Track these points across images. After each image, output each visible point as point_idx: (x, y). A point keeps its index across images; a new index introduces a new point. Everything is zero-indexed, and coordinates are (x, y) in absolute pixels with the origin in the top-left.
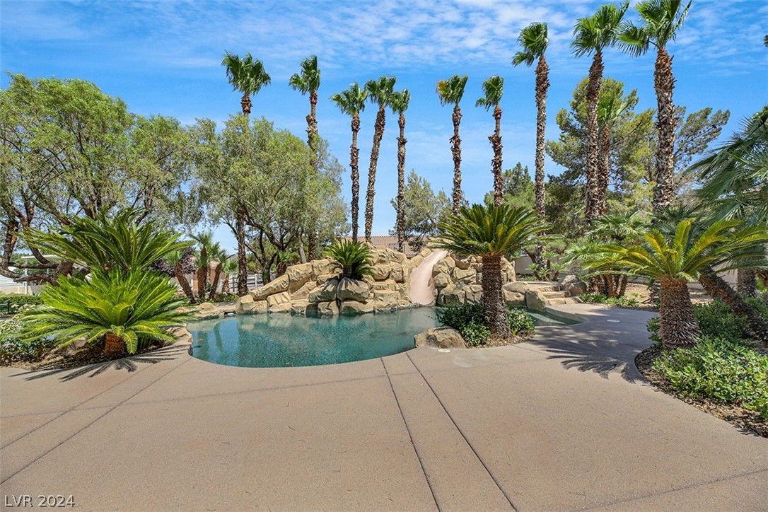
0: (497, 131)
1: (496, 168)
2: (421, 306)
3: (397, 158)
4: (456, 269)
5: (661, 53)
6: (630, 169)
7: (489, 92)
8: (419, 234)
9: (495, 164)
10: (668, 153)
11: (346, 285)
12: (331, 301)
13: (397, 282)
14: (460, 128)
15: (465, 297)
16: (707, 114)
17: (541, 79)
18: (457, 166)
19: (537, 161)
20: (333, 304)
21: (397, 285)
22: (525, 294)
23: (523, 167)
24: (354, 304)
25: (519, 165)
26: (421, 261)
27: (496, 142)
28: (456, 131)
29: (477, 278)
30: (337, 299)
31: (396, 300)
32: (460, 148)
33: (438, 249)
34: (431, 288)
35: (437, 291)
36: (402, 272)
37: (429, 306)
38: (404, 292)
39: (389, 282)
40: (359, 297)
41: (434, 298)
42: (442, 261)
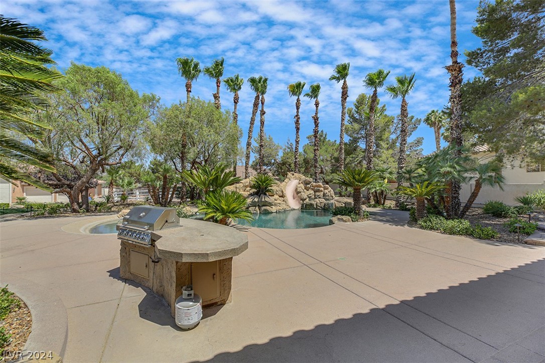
0: (316, 113)
1: (316, 134)
2: (294, 209)
3: (260, 122)
4: (305, 190)
5: (404, 100)
6: (382, 143)
7: (313, 91)
9: (315, 132)
10: (405, 144)
11: (264, 198)
12: (256, 206)
13: (280, 197)
14: (300, 110)
16: (412, 119)
17: (345, 93)
18: (297, 132)
19: (341, 135)
20: (257, 208)
21: (280, 198)
22: (345, 204)
23: (324, 133)
24: (268, 208)
25: (323, 131)
26: (286, 185)
27: (316, 120)
28: (298, 112)
29: (315, 195)
30: (258, 205)
31: (284, 206)
32: (300, 122)
33: (292, 179)
34: (298, 200)
35: (302, 201)
36: (282, 191)
37: (298, 209)
38: (285, 202)
39: (276, 197)
40: (270, 204)
41: (301, 205)
42: (299, 186)
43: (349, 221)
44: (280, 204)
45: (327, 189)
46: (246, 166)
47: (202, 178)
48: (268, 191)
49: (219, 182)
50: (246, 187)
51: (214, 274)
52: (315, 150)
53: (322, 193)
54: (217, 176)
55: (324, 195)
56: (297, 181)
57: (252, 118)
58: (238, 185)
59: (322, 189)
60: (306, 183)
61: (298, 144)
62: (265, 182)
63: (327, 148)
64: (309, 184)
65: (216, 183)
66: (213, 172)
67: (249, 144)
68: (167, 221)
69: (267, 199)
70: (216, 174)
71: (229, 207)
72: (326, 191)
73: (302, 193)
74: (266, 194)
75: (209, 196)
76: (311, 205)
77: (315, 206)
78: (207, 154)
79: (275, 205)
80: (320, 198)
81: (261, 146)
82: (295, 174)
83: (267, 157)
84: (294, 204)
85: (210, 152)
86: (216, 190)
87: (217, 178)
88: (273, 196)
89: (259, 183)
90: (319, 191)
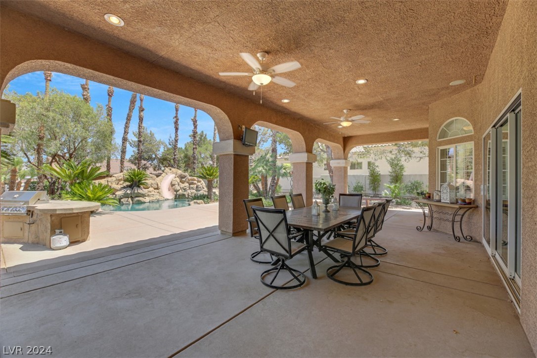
0: (195, 117)
1: (194, 134)
2: (168, 199)
3: (138, 118)
4: (180, 183)
8: (146, 162)
9: (194, 132)
11: (137, 190)
12: (128, 198)
13: (155, 189)
14: (179, 112)
15: (188, 195)
18: (176, 132)
20: (130, 199)
21: (155, 190)
23: (204, 133)
24: (141, 199)
25: (202, 132)
26: (163, 179)
27: (195, 122)
28: (177, 114)
29: (189, 187)
30: (131, 197)
31: (158, 197)
32: (179, 123)
33: (169, 174)
34: (172, 191)
35: (175, 193)
36: (157, 184)
37: (172, 199)
38: (160, 193)
39: (151, 189)
40: (143, 196)
41: (174, 196)
42: (174, 179)
43: (202, 203)
44: (153, 195)
45: (200, 182)
46: (121, 161)
47: (67, 171)
48: (143, 184)
49: (85, 175)
50: (120, 180)
51: (77, 225)
52: (194, 148)
53: (196, 185)
54: (83, 171)
55: (197, 187)
56: (174, 175)
57: (128, 114)
58: (109, 179)
59: (196, 182)
60: (182, 177)
61: (177, 142)
62: (137, 176)
63: (207, 147)
64: (184, 178)
65: (82, 176)
66: (80, 167)
67: (125, 140)
68: (39, 199)
69: (140, 191)
70: (81, 169)
71: (95, 195)
72: (199, 184)
73: (176, 185)
74: (140, 187)
75: (75, 187)
76: (184, 195)
77: (187, 196)
78: (72, 147)
79: (148, 196)
80: (193, 189)
81: (140, 141)
82: (173, 169)
83: (147, 152)
84: (168, 195)
85: (76, 145)
86: (81, 182)
87: (83, 172)
88: (148, 188)
89: (132, 176)
90: (193, 184)
